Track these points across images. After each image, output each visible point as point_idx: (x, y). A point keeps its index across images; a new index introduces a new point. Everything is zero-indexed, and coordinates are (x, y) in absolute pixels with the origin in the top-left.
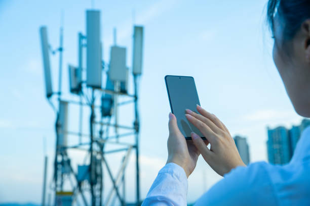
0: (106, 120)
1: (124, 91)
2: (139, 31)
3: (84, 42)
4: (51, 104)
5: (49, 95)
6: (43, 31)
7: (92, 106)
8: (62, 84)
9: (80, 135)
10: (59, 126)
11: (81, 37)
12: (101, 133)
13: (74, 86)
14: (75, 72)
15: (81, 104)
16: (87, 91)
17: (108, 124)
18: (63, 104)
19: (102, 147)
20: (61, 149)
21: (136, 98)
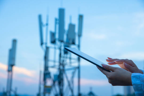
0: (65, 55)
1: (74, 43)
2: (81, 17)
3: (58, 22)
4: (42, 48)
5: (42, 44)
6: (40, 17)
7: (60, 49)
8: (47, 39)
9: (54, 61)
10: (46, 58)
11: (56, 20)
12: (63, 61)
13: (53, 40)
14: (53, 35)
15: (55, 48)
16: (58, 43)
17: (67, 58)
18: (47, 48)
19: (64, 67)
20: (46, 68)
21: (79, 46)
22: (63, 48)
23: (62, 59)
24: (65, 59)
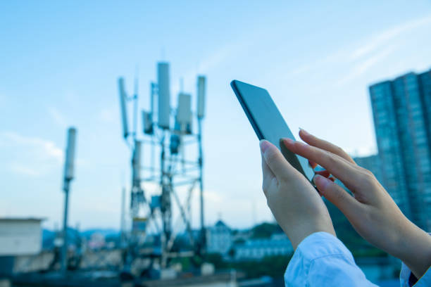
0: (174, 156)
1: (189, 132)
2: (202, 81)
3: (156, 89)
4: (128, 144)
5: (126, 135)
6: (121, 82)
7: (162, 144)
8: (137, 126)
9: (152, 169)
10: (135, 162)
11: (153, 85)
12: (170, 168)
13: (147, 127)
14: (148, 117)
15: (153, 143)
16: (157, 131)
17: (176, 160)
18: (138, 144)
19: (171, 179)
20: (136, 182)
21: (199, 137)
22: (167, 142)
23: (167, 163)
24: (173, 164)
